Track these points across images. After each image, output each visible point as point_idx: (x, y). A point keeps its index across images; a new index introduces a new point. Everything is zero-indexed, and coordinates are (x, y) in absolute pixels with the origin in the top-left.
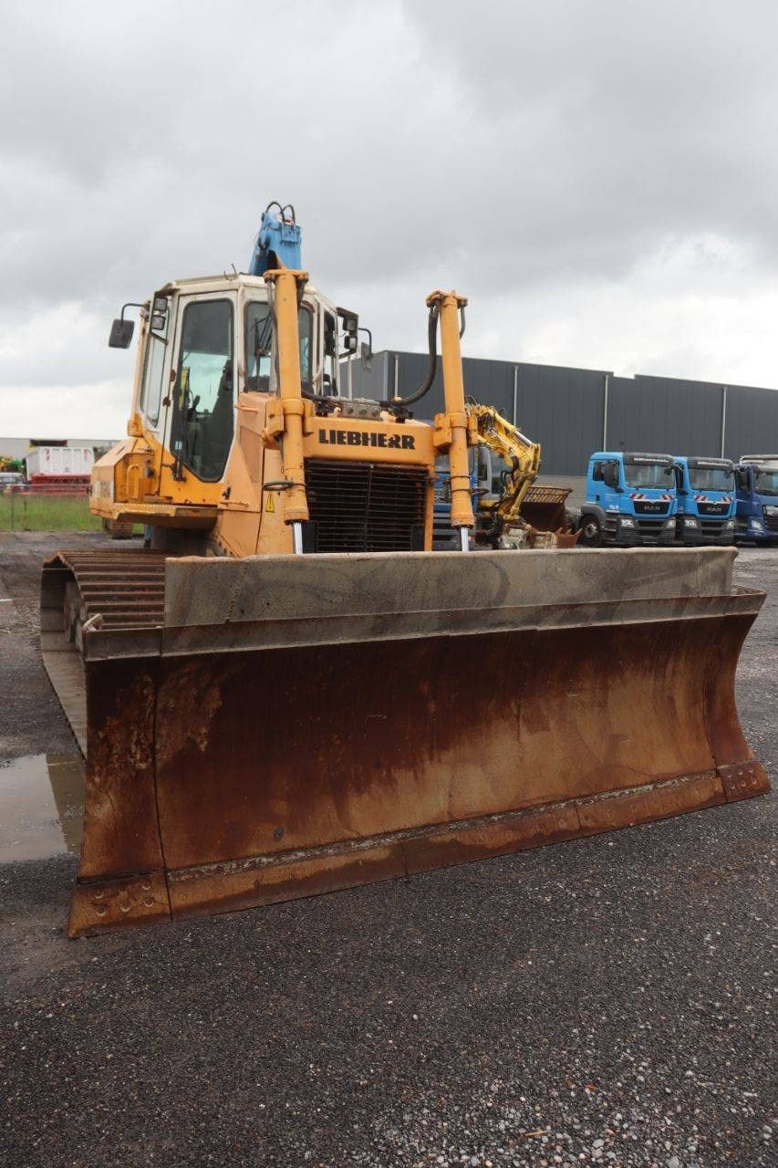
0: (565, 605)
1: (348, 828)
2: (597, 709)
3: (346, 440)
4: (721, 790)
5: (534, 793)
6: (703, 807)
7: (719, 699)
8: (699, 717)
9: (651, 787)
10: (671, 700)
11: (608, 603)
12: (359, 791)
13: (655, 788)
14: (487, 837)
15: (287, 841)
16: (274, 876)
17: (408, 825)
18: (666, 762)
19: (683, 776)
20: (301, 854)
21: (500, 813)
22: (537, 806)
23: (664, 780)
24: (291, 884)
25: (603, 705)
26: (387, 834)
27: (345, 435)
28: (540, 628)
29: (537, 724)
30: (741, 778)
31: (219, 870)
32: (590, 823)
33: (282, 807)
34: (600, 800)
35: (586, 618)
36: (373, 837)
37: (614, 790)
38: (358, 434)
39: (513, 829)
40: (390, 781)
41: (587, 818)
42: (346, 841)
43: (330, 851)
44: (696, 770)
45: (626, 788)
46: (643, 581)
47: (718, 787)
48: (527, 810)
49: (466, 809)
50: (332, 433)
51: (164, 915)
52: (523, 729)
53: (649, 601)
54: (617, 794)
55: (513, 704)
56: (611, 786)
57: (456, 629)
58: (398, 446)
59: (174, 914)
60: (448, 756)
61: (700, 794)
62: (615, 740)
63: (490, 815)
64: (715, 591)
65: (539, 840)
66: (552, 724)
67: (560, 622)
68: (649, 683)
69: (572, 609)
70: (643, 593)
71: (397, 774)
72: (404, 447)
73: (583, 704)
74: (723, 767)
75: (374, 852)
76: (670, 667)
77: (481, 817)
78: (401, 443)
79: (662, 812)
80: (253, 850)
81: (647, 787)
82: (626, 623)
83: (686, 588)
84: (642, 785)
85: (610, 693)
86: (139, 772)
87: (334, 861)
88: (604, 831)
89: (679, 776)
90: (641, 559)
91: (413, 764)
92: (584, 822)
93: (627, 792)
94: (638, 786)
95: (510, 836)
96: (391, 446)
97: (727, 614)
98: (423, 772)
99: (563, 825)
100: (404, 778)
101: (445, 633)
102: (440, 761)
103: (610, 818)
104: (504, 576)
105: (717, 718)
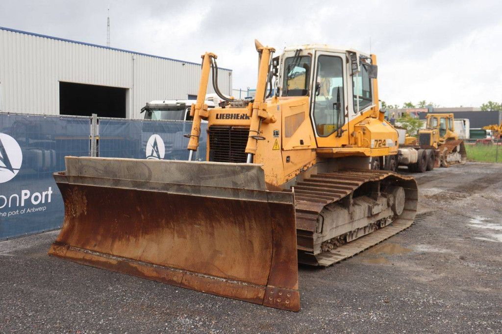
0: (175, 184)
1: (111, 250)
2: (209, 236)
3: (225, 117)
4: (262, 297)
5: (171, 262)
6: (245, 300)
7: (284, 251)
8: (269, 256)
9: (224, 280)
10: (251, 242)
11: (195, 186)
12: (119, 240)
13: (226, 281)
14: (147, 271)
15: (96, 248)
16: (88, 257)
17: (126, 256)
18: (238, 271)
19: (245, 282)
20: (98, 254)
21: (156, 264)
22: (170, 267)
23: (234, 280)
24: (91, 261)
25: (212, 234)
26: (120, 257)
27: (225, 115)
28: (169, 193)
29: (181, 234)
30: (279, 297)
31: (80, 250)
32: (186, 283)
33: (99, 238)
34: (197, 276)
35: (188, 192)
36: (117, 256)
37: (205, 274)
38: (229, 115)
39: (157, 272)
40: (128, 240)
41: (186, 280)
42: (109, 254)
43: (105, 256)
44: (252, 282)
45: (211, 275)
46: (209, 177)
47: (261, 295)
48: (167, 268)
49: (146, 258)
50: (221, 115)
51: (63, 257)
52: (176, 235)
53: (216, 187)
54: (206, 276)
55: (172, 224)
56: (205, 272)
57: (139, 188)
58: (243, 119)
59: (65, 258)
60: (147, 237)
61: (248, 294)
62: (216, 252)
63: (153, 264)
64: (254, 187)
65: (163, 280)
66: (188, 236)
67: (177, 191)
68: (236, 230)
69: (179, 186)
70: (212, 183)
71: (131, 238)
72: (246, 119)
73: (202, 231)
74: (271, 286)
75: (113, 261)
76: (247, 224)
77: (150, 263)
78: (245, 117)
79: (221, 293)
80: (88, 248)
81: (222, 279)
82: (208, 196)
83: (235, 183)
84: (220, 277)
85: (215, 230)
86: (74, 217)
87: (103, 259)
88: (191, 288)
89: (243, 281)
90: (205, 167)
91: (136, 236)
92: (184, 281)
93: (212, 277)
94: (217, 277)
95: (154, 274)
96: (241, 118)
97: (270, 201)
98: (139, 240)
99: (175, 279)
100: (132, 240)
101: (135, 189)
102: (144, 238)
103: (196, 284)
104: (149, 169)
105: (281, 260)
